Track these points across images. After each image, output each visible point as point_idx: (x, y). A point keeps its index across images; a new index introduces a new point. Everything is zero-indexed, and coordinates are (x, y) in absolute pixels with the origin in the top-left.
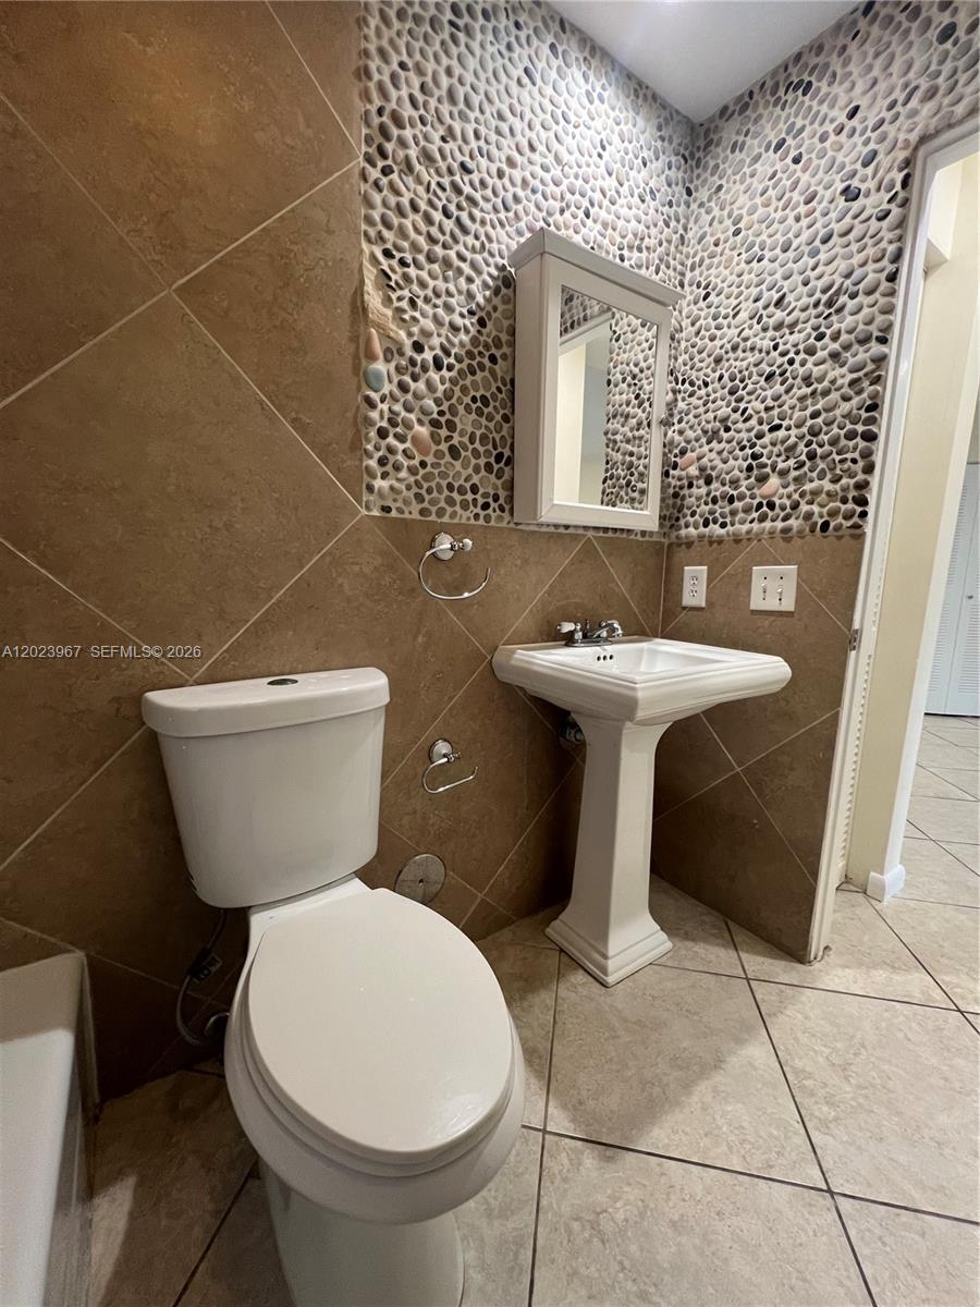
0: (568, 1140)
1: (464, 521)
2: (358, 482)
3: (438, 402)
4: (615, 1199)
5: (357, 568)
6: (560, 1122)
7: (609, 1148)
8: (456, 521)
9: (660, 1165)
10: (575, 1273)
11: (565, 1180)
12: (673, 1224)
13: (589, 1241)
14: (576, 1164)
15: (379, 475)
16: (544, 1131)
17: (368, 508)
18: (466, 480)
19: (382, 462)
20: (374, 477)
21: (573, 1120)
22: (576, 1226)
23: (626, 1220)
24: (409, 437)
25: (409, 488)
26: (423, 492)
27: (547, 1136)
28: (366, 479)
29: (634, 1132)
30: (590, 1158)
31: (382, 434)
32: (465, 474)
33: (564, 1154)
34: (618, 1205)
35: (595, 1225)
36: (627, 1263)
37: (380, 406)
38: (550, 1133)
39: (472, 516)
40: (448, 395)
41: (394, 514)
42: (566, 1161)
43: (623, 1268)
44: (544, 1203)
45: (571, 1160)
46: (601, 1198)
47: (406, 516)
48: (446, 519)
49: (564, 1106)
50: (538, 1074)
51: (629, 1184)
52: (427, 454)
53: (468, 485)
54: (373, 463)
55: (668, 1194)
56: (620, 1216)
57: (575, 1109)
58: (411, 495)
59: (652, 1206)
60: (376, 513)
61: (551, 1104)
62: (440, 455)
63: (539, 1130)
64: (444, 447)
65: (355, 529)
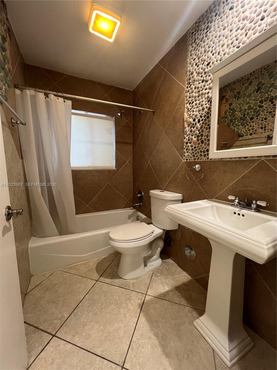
0: (144, 298)
1: (204, 160)
2: (182, 155)
3: (199, 131)
4: (132, 304)
5: (181, 173)
6: (148, 298)
7: (142, 306)
8: (202, 160)
9: (137, 317)
10: (123, 294)
11: (136, 296)
12: (125, 314)
13: (126, 298)
14: (139, 299)
15: (186, 152)
16: (146, 294)
17: (184, 160)
18: (205, 149)
19: (187, 149)
20: (185, 153)
21: (148, 300)
22: (129, 296)
23: (128, 305)
24: (192, 142)
25: (191, 154)
26: (194, 154)
27: (145, 295)
28: (184, 154)
29: (144, 314)
30: (140, 302)
31: (187, 143)
32: (205, 147)
33: (141, 297)
34: (131, 305)
35: (128, 299)
36: (122, 303)
37: (186, 137)
38: (146, 296)
39: (206, 158)
40: (201, 128)
41: (188, 160)
42: (140, 297)
43: (122, 302)
44: (133, 292)
45: (140, 298)
46: (132, 302)
47: (191, 161)
48: (199, 160)
49: (151, 299)
50: (158, 296)
51: (134, 308)
52: (196, 145)
53: (206, 150)
54: (185, 150)
55: (131, 316)
56: (129, 304)
57: (150, 302)
58: (192, 155)
59: (129, 311)
60: (185, 161)
61: (152, 297)
62: (199, 144)
63: (146, 293)
64: (200, 142)
65: (182, 165)
